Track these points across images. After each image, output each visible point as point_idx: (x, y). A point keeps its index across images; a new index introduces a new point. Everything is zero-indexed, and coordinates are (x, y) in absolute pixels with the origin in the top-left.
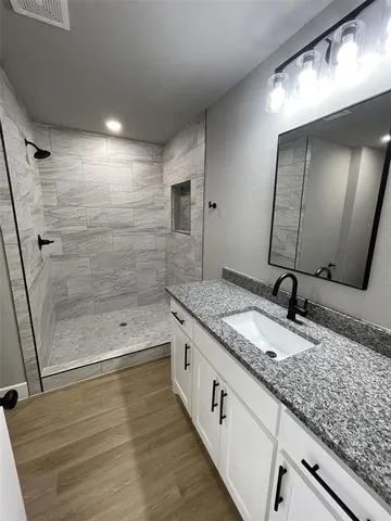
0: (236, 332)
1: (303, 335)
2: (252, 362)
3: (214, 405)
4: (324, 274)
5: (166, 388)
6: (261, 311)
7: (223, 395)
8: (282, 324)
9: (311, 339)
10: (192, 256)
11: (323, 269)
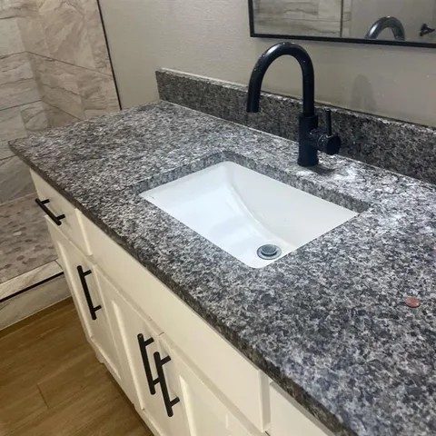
0: (169, 218)
1: (334, 197)
2: (194, 285)
3: (152, 383)
4: (387, 34)
5: (80, 358)
6: (240, 160)
7: (160, 362)
8: (288, 179)
9: (350, 202)
10: (86, 57)
11: (383, 23)
